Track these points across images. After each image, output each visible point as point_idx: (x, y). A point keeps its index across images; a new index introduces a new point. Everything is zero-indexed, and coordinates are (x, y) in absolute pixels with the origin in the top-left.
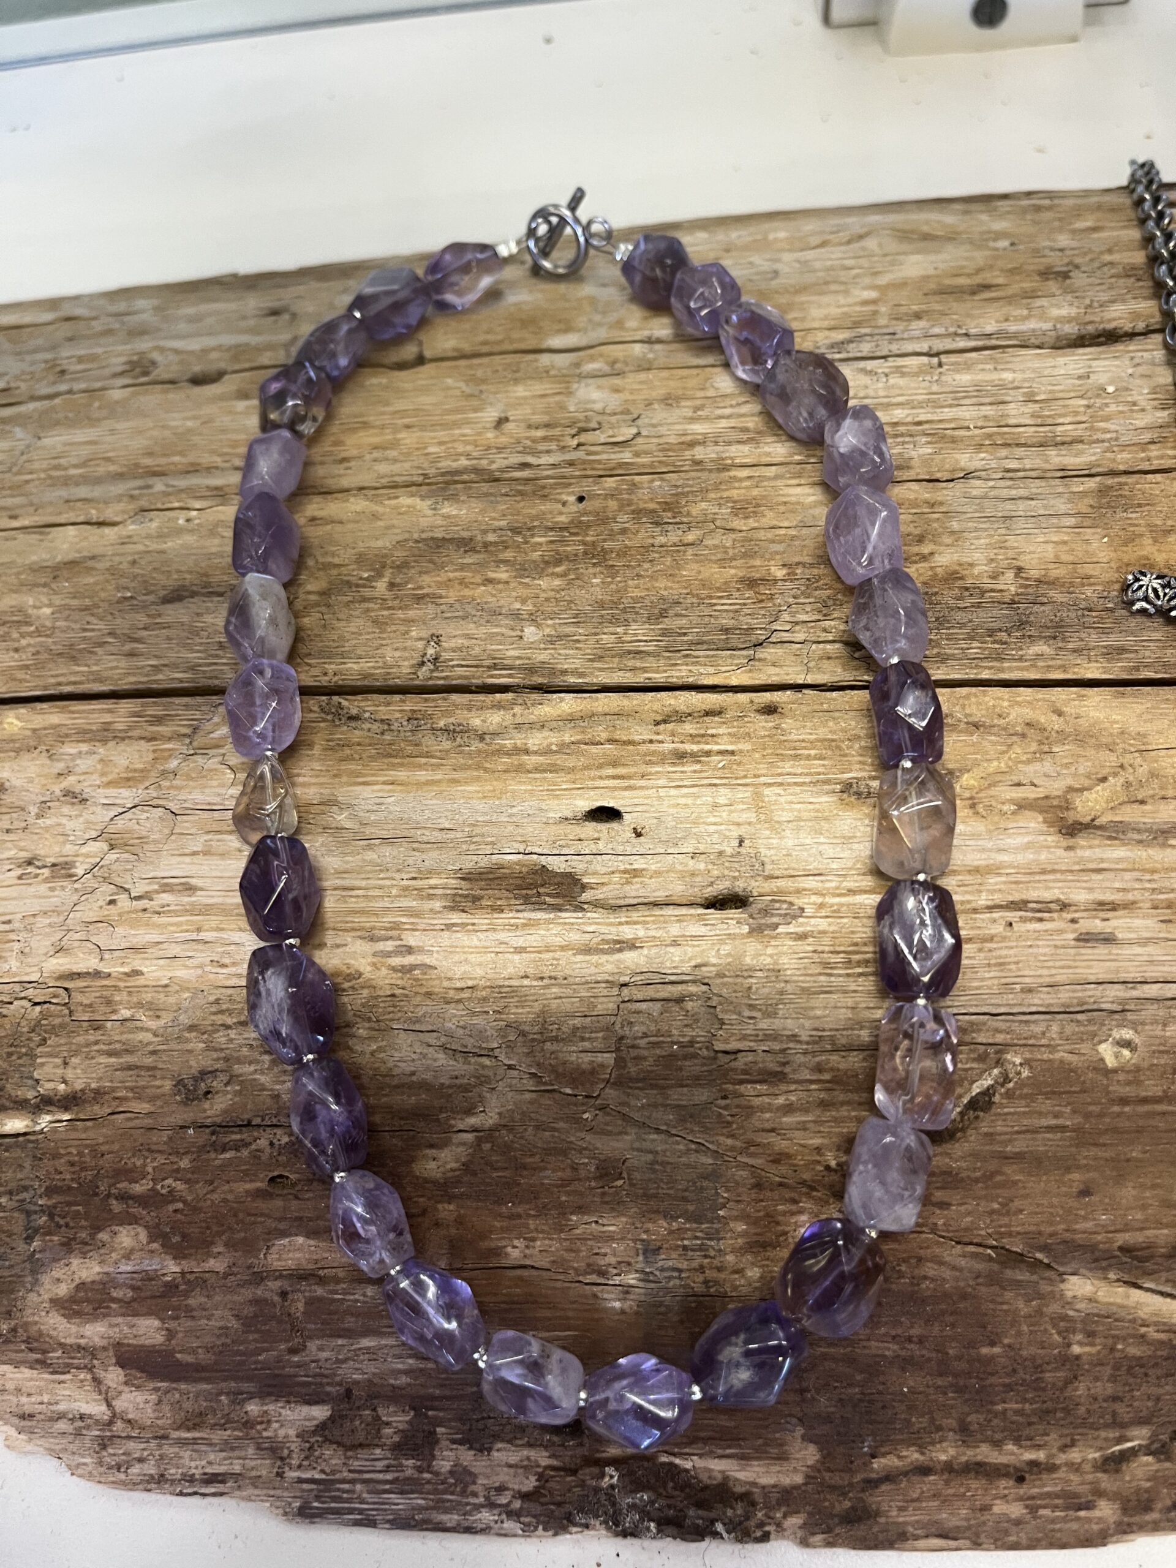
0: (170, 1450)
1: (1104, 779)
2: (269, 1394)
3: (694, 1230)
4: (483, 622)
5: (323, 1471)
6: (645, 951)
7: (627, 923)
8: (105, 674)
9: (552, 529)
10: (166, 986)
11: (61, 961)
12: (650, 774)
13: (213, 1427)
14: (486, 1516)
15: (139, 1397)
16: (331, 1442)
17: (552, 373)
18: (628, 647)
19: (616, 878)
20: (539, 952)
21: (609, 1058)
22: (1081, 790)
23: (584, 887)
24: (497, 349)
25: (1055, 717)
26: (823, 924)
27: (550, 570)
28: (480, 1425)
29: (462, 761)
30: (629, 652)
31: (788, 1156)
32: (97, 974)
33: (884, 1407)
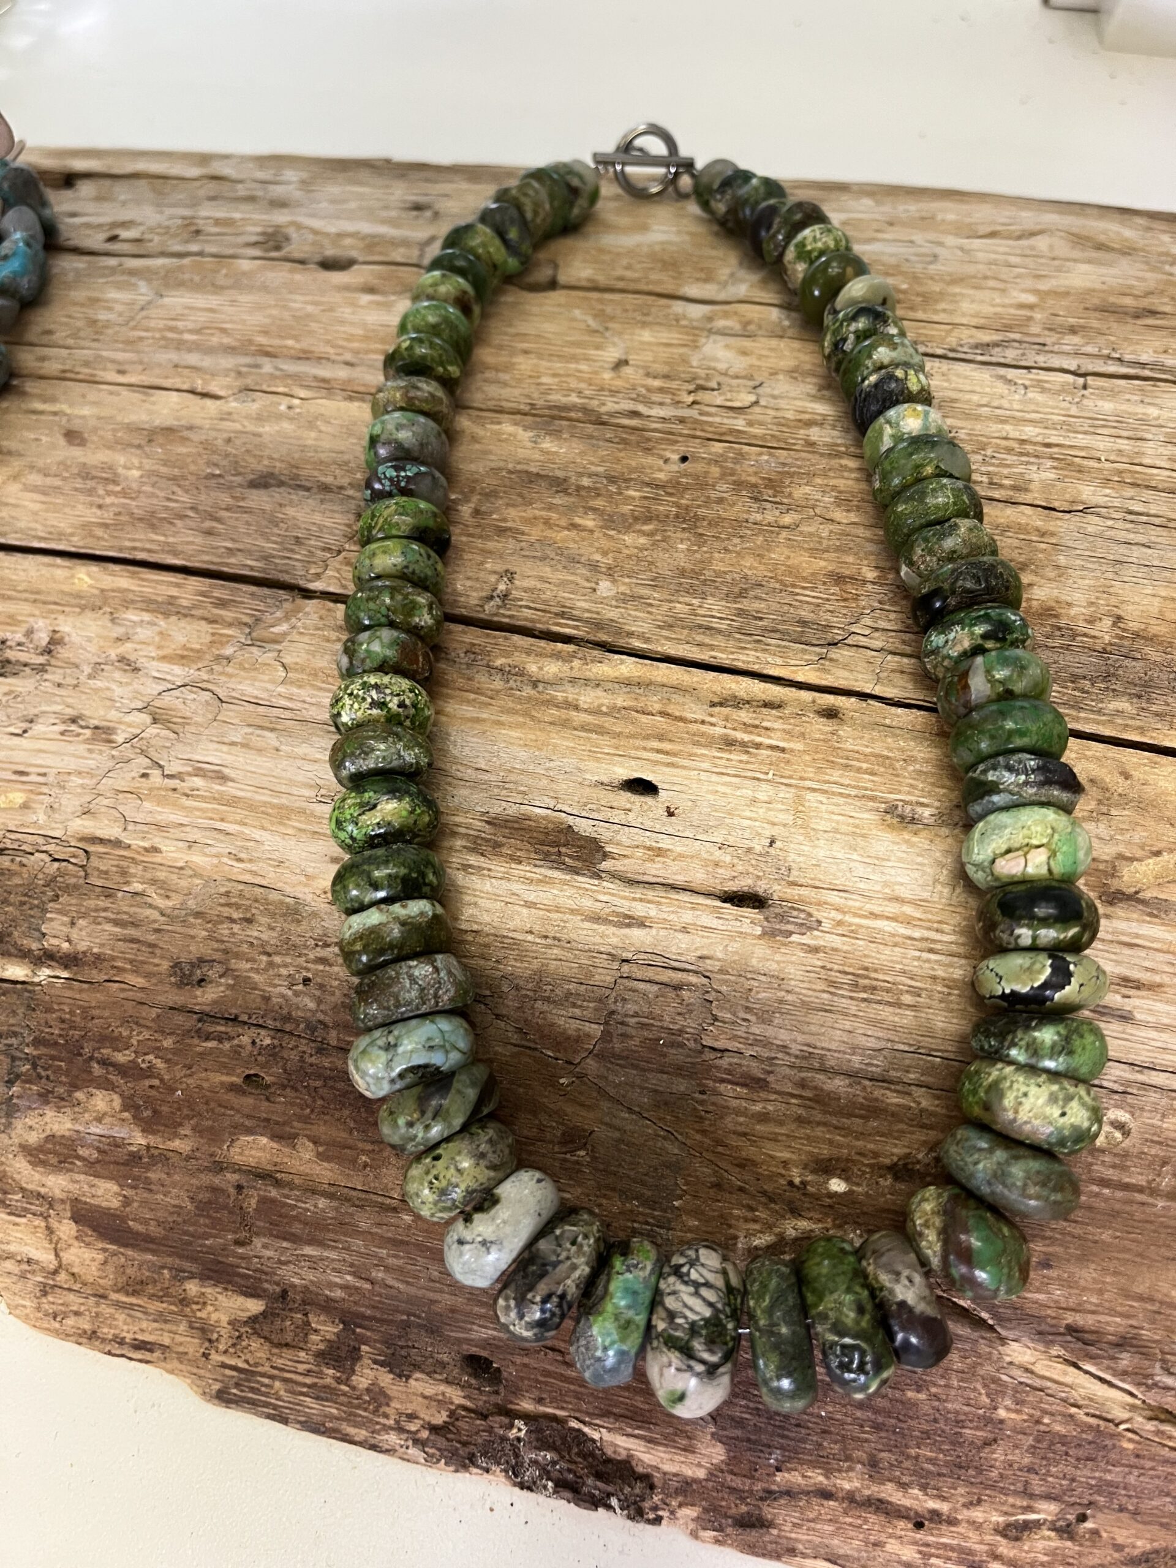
0: (106, 1310)
1: (1158, 853)
2: (209, 1278)
3: (646, 1215)
4: (560, 567)
5: (247, 1361)
6: (654, 931)
7: (641, 900)
8: (180, 548)
9: (648, 485)
10: (181, 868)
11: (87, 823)
12: (696, 755)
13: (151, 1297)
14: (392, 1439)
15: (87, 1254)
16: (260, 1336)
17: (684, 323)
18: (700, 620)
19: (639, 853)
20: (548, 911)
21: (596, 1030)
22: (1132, 859)
23: (606, 856)
24: (632, 286)
25: (1121, 780)
26: (837, 941)
27: (638, 527)
28: (403, 1353)
29: (511, 705)
30: (700, 626)
31: (754, 1164)
32: (117, 843)
33: (798, 1425)
